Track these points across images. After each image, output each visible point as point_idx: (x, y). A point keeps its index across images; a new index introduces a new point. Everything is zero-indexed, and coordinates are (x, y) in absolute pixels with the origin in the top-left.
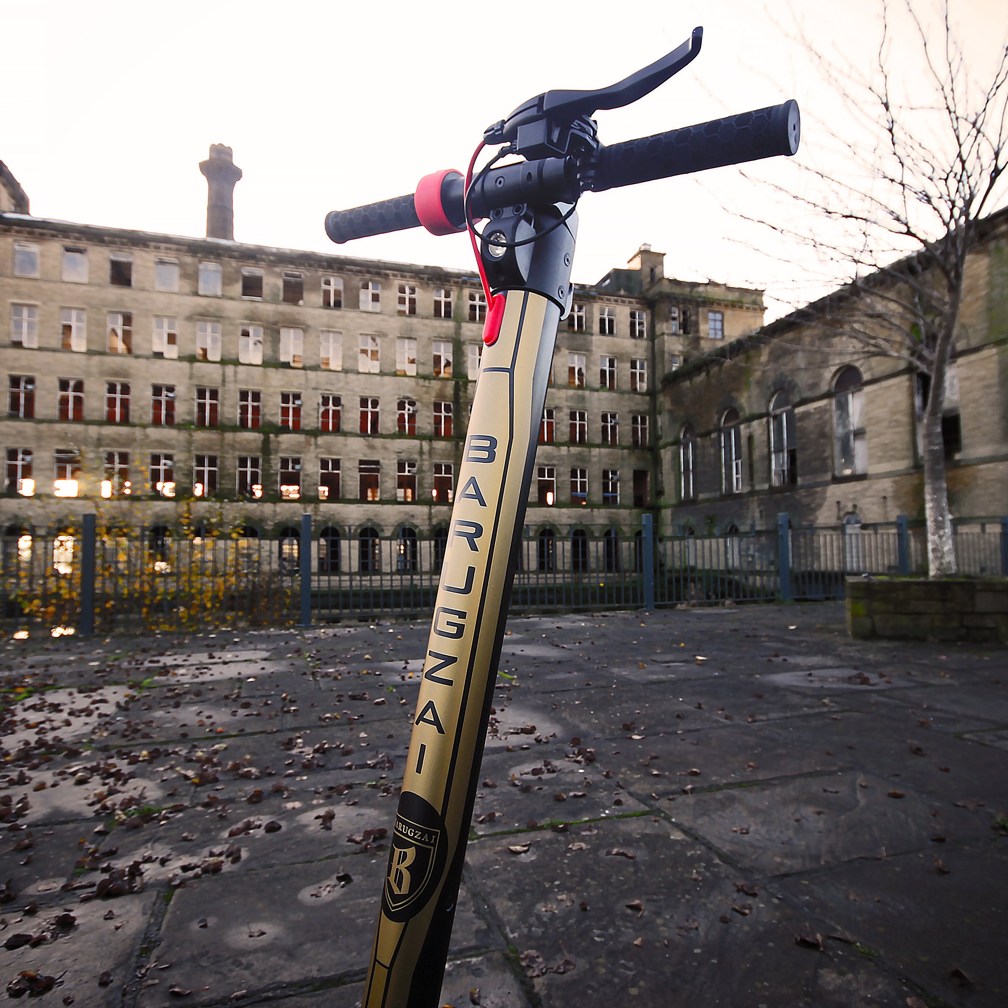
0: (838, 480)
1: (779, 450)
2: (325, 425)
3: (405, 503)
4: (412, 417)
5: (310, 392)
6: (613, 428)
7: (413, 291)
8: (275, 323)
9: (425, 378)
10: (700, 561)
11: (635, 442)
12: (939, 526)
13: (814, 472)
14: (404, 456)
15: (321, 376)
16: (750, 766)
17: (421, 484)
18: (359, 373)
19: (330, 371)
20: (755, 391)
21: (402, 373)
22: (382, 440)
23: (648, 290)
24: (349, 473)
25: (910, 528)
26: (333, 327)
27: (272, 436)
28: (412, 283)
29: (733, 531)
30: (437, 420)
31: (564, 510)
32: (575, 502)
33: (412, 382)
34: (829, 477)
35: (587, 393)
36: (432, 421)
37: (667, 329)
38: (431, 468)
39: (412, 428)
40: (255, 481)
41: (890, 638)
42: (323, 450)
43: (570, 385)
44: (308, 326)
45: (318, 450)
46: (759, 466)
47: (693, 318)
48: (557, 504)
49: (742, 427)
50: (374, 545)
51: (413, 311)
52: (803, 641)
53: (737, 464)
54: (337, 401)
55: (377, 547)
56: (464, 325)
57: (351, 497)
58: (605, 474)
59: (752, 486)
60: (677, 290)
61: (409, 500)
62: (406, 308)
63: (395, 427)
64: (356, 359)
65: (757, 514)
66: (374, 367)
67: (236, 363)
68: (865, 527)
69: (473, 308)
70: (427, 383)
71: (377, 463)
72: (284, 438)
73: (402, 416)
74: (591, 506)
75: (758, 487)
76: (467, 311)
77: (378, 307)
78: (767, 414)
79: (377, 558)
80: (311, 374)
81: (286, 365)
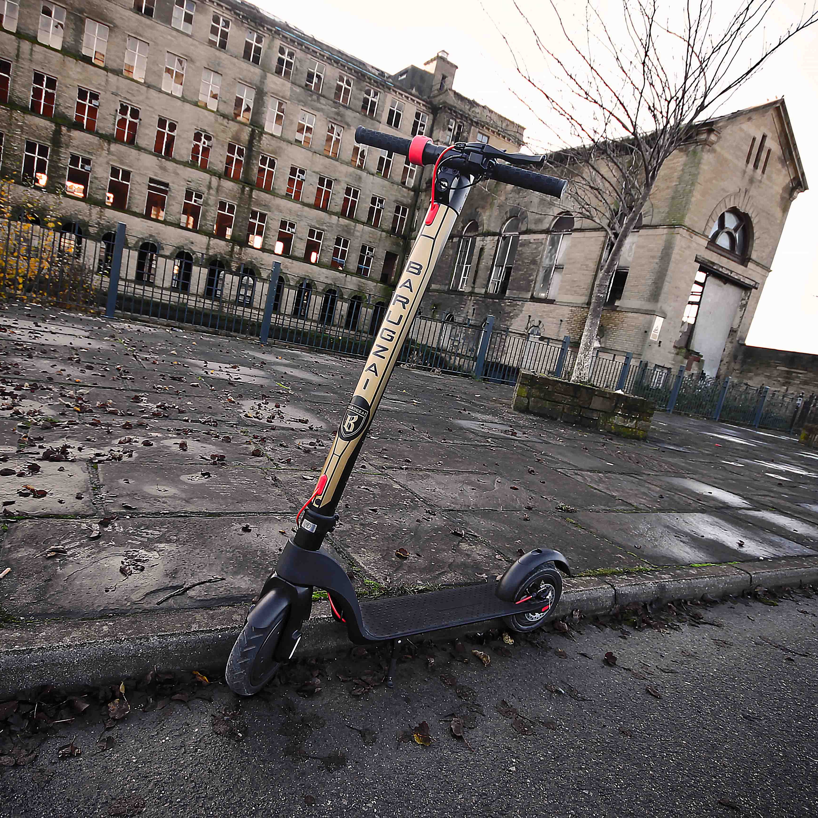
0: (534, 299)
1: (500, 265)
2: (120, 133)
3: (186, 229)
4: (206, 150)
5: (109, 95)
6: (379, 211)
7: (227, 24)
8: (82, 11)
9: (224, 116)
10: (420, 337)
11: (394, 228)
12: (587, 348)
13: (520, 289)
14: (193, 186)
15: (123, 82)
16: (439, 463)
17: (204, 215)
18: (160, 91)
19: (133, 80)
20: (496, 212)
21: (203, 105)
22: (175, 165)
23: (434, 97)
24: (138, 187)
25: (571, 347)
26: (141, 36)
27: (64, 129)
28: (228, 15)
29: (451, 320)
30: (229, 161)
31: (324, 270)
32: (334, 266)
33: (212, 117)
34: (529, 296)
35: (364, 174)
36: (224, 161)
37: (442, 136)
38: (216, 203)
39: (204, 162)
40: (41, 169)
41: (535, 415)
42: (114, 158)
43: (351, 163)
44: (116, 26)
45: (111, 157)
46: (482, 274)
47: (465, 134)
48: (318, 264)
49: (478, 238)
50: (151, 260)
51: (223, 45)
52: (483, 405)
53: (467, 267)
54: (135, 113)
55: (154, 262)
56: (269, 75)
57: (137, 210)
58: (363, 248)
59: (473, 288)
60: (458, 104)
61: (190, 227)
62: (217, 40)
63: (189, 155)
64: (160, 77)
65: (471, 311)
66: (178, 91)
67: (34, 40)
68: (542, 339)
69: (281, 61)
70: (225, 122)
71: (167, 185)
72: (75, 134)
73: (197, 147)
74: (346, 272)
75: (477, 290)
76: (274, 63)
77: (189, 29)
78: (500, 234)
79: (153, 272)
80: (113, 78)
81: (87, 60)
